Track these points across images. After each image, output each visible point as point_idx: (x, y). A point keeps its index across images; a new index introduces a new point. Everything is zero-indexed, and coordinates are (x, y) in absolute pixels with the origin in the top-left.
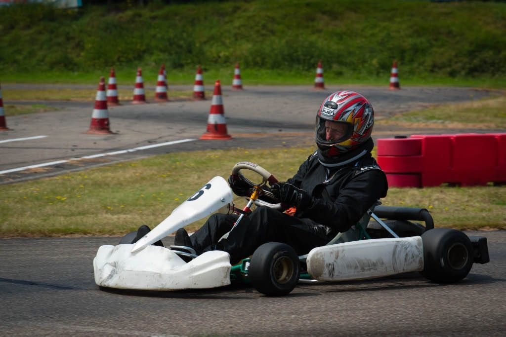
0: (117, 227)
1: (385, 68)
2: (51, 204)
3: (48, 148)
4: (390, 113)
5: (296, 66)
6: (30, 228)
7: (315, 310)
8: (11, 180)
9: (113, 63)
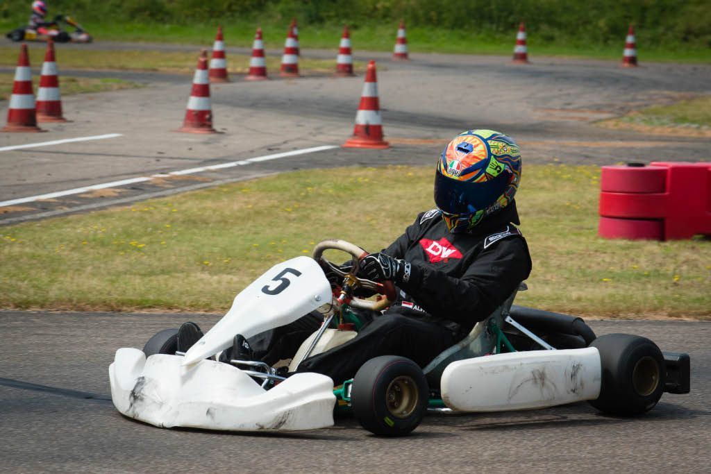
0: (217, 299)
1: (616, 33)
2: (122, 253)
3: (123, 156)
4: (622, 109)
5: (487, 25)
6: (90, 296)
7: (500, 458)
8: (67, 209)
9: (221, 14)
